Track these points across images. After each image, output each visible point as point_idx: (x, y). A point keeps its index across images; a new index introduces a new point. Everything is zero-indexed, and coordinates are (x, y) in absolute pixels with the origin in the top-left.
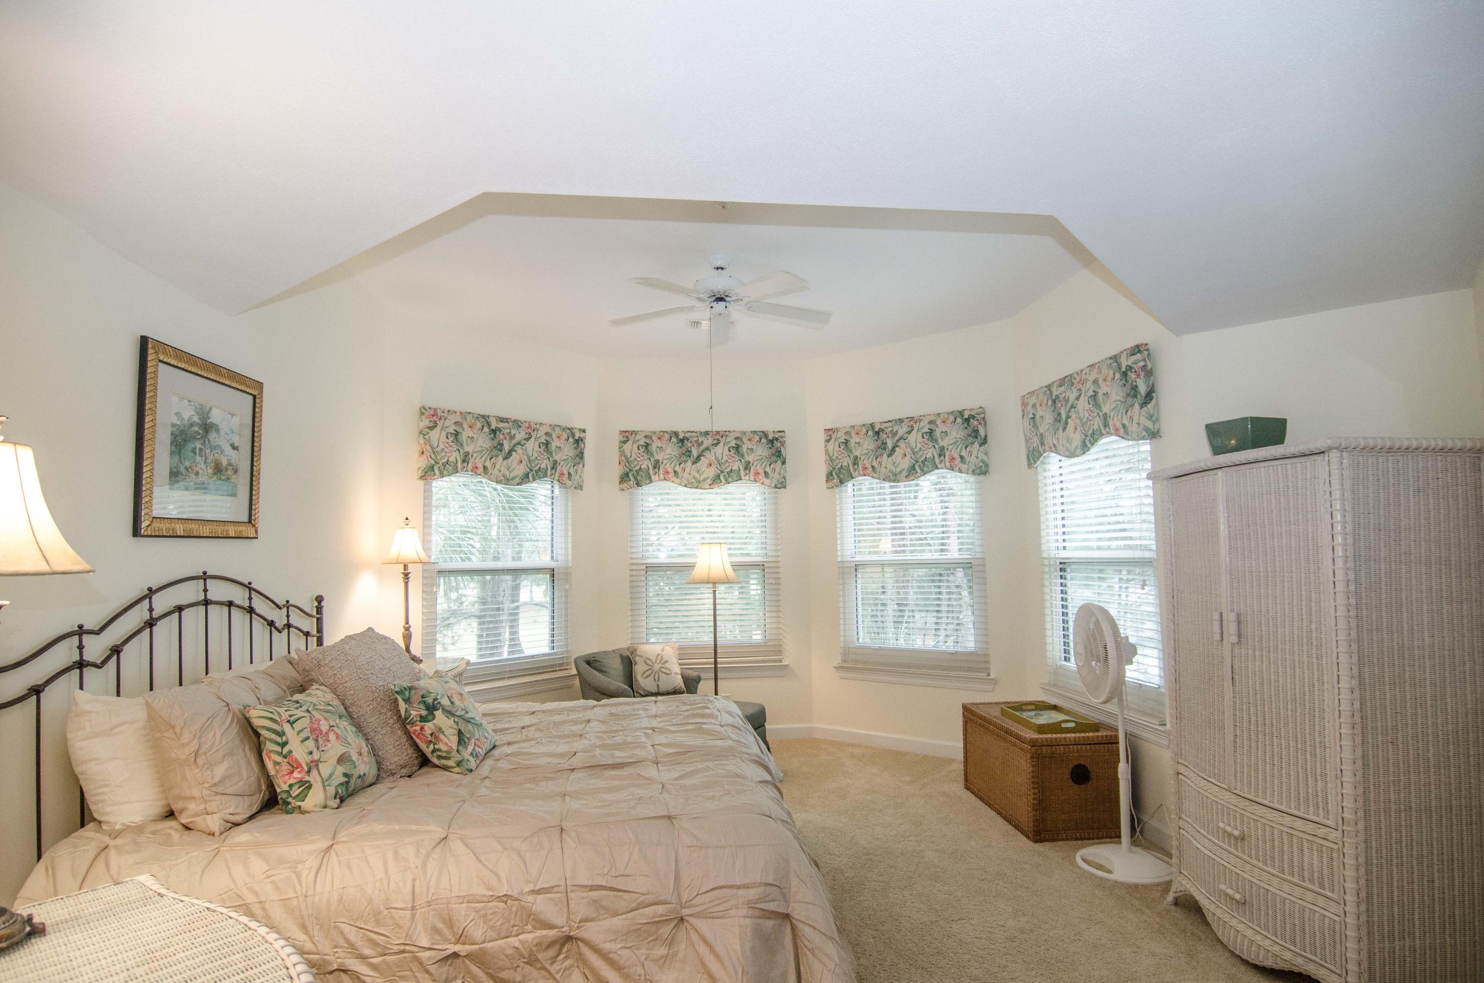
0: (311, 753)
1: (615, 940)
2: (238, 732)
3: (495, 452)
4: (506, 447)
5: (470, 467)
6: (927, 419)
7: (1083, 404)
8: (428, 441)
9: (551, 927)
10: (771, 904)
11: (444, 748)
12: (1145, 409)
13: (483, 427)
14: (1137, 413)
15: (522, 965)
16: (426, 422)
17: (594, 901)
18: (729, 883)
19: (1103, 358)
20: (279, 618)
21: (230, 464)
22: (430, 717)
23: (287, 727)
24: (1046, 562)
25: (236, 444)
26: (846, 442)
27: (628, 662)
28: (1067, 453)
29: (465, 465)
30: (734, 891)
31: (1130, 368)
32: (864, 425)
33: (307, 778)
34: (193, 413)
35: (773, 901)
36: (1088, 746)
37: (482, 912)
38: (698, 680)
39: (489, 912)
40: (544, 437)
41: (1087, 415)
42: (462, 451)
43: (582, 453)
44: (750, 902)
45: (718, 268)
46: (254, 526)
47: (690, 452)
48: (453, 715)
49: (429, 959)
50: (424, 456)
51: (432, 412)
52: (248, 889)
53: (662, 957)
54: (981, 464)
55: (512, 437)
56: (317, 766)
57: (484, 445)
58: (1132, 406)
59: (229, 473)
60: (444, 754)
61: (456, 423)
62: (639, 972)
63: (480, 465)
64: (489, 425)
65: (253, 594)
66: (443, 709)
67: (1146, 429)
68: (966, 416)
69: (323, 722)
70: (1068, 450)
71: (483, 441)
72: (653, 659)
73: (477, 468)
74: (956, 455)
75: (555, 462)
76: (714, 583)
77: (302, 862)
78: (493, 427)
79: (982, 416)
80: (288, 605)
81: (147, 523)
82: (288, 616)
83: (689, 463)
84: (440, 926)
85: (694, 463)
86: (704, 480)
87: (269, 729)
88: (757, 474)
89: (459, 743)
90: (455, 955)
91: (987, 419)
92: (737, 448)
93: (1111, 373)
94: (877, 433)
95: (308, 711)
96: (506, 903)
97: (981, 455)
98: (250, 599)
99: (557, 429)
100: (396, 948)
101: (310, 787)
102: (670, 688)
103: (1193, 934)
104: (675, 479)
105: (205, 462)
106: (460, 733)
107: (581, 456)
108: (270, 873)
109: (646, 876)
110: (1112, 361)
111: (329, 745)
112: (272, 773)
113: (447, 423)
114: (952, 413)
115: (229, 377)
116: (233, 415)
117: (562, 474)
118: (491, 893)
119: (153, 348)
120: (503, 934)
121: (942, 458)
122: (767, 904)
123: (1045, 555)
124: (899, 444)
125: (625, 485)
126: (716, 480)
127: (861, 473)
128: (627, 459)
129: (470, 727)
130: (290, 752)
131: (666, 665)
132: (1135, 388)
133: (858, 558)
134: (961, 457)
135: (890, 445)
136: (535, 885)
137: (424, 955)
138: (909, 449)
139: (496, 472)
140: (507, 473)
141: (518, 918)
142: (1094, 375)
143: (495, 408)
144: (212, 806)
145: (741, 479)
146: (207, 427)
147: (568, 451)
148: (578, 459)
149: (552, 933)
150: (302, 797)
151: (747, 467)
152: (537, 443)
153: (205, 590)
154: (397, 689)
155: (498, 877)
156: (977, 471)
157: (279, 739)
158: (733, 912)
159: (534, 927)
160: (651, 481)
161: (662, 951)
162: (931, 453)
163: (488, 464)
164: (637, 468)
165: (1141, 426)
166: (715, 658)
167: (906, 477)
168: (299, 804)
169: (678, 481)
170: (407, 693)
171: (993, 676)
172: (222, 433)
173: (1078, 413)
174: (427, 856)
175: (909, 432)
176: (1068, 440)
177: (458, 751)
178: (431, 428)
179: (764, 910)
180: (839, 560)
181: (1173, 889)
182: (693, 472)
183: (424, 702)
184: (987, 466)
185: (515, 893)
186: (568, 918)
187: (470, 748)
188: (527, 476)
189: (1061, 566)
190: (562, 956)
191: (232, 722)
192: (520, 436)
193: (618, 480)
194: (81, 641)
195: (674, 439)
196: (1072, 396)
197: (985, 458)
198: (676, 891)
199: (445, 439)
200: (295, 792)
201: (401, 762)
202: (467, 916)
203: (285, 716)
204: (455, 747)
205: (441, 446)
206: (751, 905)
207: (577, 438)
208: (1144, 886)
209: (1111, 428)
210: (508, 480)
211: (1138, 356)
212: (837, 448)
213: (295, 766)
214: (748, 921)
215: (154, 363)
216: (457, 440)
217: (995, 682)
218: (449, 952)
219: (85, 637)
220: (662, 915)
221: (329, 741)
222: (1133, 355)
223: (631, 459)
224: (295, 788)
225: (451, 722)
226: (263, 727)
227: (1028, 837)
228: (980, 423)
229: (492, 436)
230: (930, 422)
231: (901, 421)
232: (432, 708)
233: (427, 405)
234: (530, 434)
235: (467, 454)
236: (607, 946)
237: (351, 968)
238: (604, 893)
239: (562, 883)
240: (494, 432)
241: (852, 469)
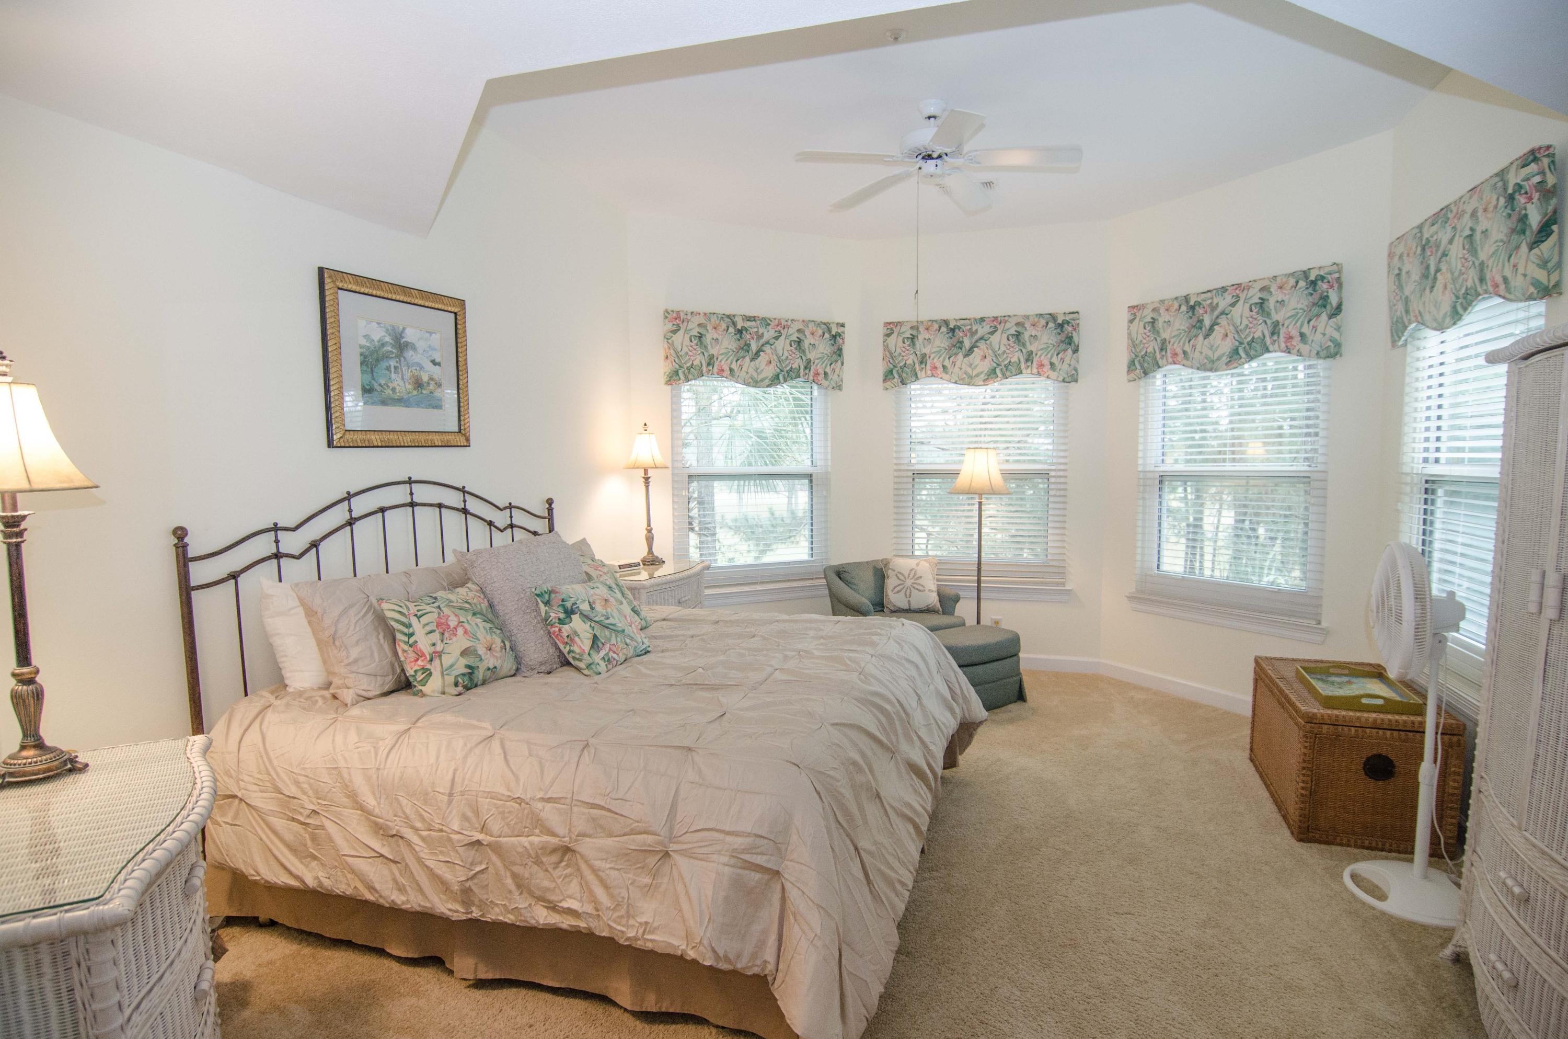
0: (434, 645)
1: (606, 860)
2: (372, 621)
3: (742, 353)
4: (754, 347)
5: (715, 370)
6: (1258, 286)
7: (1457, 250)
8: (671, 345)
9: (554, 835)
10: (760, 857)
11: (577, 650)
12: (1536, 251)
13: (728, 327)
14: (1524, 257)
15: (530, 863)
16: (670, 326)
17: (594, 819)
18: (718, 827)
19: (1487, 176)
20: (501, 519)
21: (431, 379)
22: (567, 620)
23: (414, 621)
24: (1408, 479)
25: (437, 360)
26: (1153, 322)
27: (880, 574)
28: (1435, 325)
29: (710, 368)
30: (721, 836)
31: (1519, 187)
32: (1176, 298)
33: (428, 667)
34: (384, 334)
35: (762, 854)
36: (1395, 733)
37: (501, 810)
38: (957, 599)
39: (506, 810)
40: (796, 335)
41: (1459, 266)
42: (706, 354)
43: (840, 350)
44: (735, 850)
45: (929, 118)
46: (464, 435)
47: (962, 342)
48: (590, 619)
49: (459, 841)
50: (669, 361)
51: (675, 315)
52: (342, 755)
53: (646, 886)
54: (1330, 344)
55: (760, 337)
56: (440, 656)
57: (730, 347)
58: (1518, 247)
59: (432, 387)
60: (578, 656)
61: (699, 325)
62: (622, 895)
63: (726, 368)
64: (734, 324)
65: (468, 497)
66: (581, 613)
67: (1536, 283)
68: (1312, 278)
69: (452, 617)
70: (1435, 320)
71: (729, 343)
72: (906, 573)
73: (723, 370)
74: (1294, 333)
75: (809, 361)
76: (980, 495)
77: (383, 739)
78: (739, 327)
79: (1337, 275)
80: (510, 507)
81: (339, 435)
82: (511, 517)
83: (960, 356)
84: (470, 814)
85: (966, 356)
86: (977, 375)
87: (397, 621)
88: (1041, 365)
89: (592, 647)
90: (478, 843)
91: (1343, 279)
92: (1018, 335)
93: (1495, 197)
94: (1192, 308)
95: (439, 607)
96: (520, 804)
97: (1330, 331)
98: (465, 501)
99: (811, 325)
100: (437, 826)
101: (430, 674)
102: (922, 605)
103: (1453, 1006)
104: (944, 375)
105: (403, 379)
106: (595, 638)
107: (839, 352)
108: (358, 744)
109: (643, 804)
110: (1497, 179)
111: (454, 639)
112: (402, 659)
113: (691, 326)
114: (1293, 274)
115: (422, 298)
116: (431, 333)
117: (817, 374)
118: (509, 794)
119: (330, 277)
120: (516, 833)
121: (1275, 337)
122: (755, 856)
123: (1406, 469)
124: (1219, 321)
125: (889, 383)
126: (991, 375)
127: (1170, 360)
128: (891, 354)
129: (607, 632)
130: (416, 642)
131: (919, 581)
132: (1523, 219)
133: (1163, 468)
134: (1302, 335)
135: (1207, 323)
136: (546, 793)
137: (455, 837)
138: (1231, 328)
139: (743, 374)
140: (755, 375)
141: (529, 821)
142: (1474, 203)
143: (740, 307)
144: (349, 682)
145: (1021, 373)
146: (401, 346)
147: (824, 348)
148: (835, 357)
149: (554, 840)
150: (424, 682)
151: (1029, 358)
152: (788, 341)
153: (412, 494)
154: (538, 592)
155: (517, 779)
156: (1323, 354)
157: (406, 630)
158: (715, 857)
159: (541, 832)
160: (917, 378)
161: (647, 880)
162: (1260, 330)
163: (734, 366)
164: (902, 364)
165: (1528, 278)
166: (979, 575)
167: (1227, 364)
168: (420, 688)
169: (946, 377)
170: (547, 596)
171: (1324, 624)
172: (420, 351)
173: (1449, 263)
174: (471, 749)
175: (1233, 305)
176: (1435, 306)
177: (589, 654)
178: (674, 332)
179: (746, 861)
180: (1140, 469)
181: (1454, 941)
182: (964, 366)
183: (563, 606)
184: (1338, 345)
185: (527, 797)
186: (570, 830)
187: (602, 653)
188: (777, 377)
189: (1427, 486)
190: (564, 864)
191: (367, 613)
192: (769, 334)
193: (881, 378)
194: (276, 536)
195: (944, 329)
196: (1444, 237)
197: (1336, 335)
198: (668, 825)
199: (688, 343)
200: (420, 677)
201: (541, 659)
202: (489, 810)
203: (413, 609)
204: (587, 651)
205: (685, 349)
206: (734, 854)
207: (833, 333)
208: (1425, 928)
209: (1489, 284)
210: (756, 382)
211: (1533, 167)
212: (1141, 330)
213: (420, 655)
214: (727, 870)
215: (332, 291)
216: (701, 343)
217: (1326, 632)
218: (475, 839)
219: (279, 532)
220: (650, 846)
221: (455, 635)
222: (1524, 166)
223: (896, 354)
224: (419, 673)
225: (587, 626)
226: (392, 619)
227: (1292, 833)
228: (1332, 287)
229: (738, 336)
230: (1263, 289)
231: (1224, 289)
232: (569, 612)
233: (670, 309)
234: (780, 332)
235: (712, 357)
236: (597, 864)
237: (405, 836)
238: (603, 812)
239: (569, 796)
240: (740, 332)
241: (1158, 355)
